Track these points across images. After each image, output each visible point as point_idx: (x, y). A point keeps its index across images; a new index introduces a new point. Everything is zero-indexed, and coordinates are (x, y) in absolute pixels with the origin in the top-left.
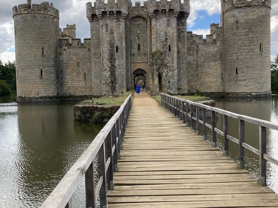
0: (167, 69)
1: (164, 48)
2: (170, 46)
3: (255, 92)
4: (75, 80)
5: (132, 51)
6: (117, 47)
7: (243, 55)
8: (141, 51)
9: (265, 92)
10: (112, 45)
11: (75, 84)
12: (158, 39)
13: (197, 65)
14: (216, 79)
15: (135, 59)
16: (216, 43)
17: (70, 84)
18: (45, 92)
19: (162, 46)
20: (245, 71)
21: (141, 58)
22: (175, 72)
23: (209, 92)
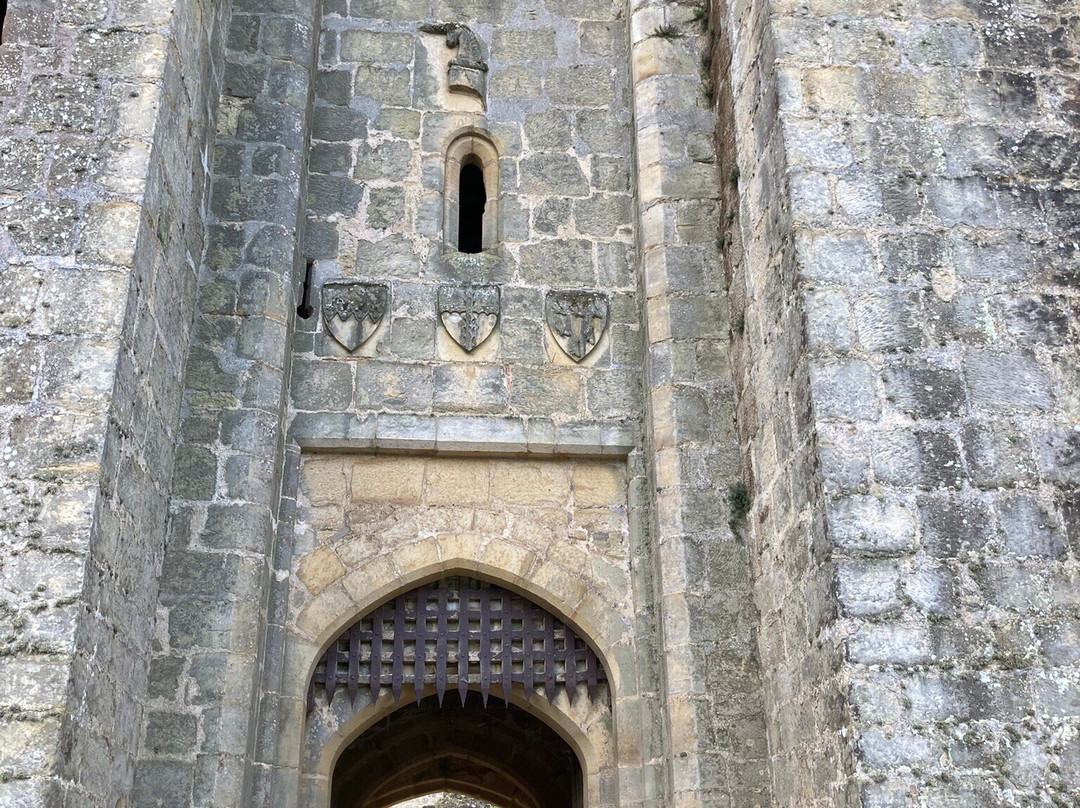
5: (347, 245)
8: (512, 248)
15: (390, 381)
19: (980, 62)
21: (507, 365)
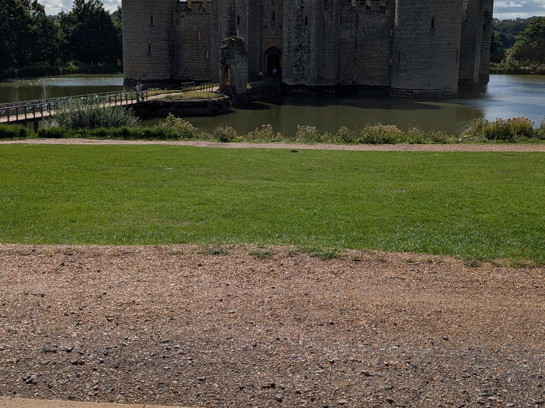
0: (302, 51)
1: (298, 20)
2: (306, 17)
3: (418, 90)
4: (194, 59)
5: (264, 22)
6: (239, 17)
7: (407, 33)
8: (276, 21)
9: (435, 90)
10: (232, 14)
11: (194, 64)
12: (291, 7)
13: (356, 44)
14: (381, 66)
15: (268, 33)
16: (384, 12)
17: (188, 64)
18: (154, 74)
19: (296, 18)
20: (408, 57)
22: (312, 54)
23: (370, 84)
